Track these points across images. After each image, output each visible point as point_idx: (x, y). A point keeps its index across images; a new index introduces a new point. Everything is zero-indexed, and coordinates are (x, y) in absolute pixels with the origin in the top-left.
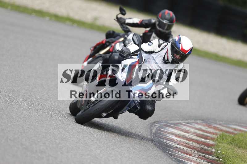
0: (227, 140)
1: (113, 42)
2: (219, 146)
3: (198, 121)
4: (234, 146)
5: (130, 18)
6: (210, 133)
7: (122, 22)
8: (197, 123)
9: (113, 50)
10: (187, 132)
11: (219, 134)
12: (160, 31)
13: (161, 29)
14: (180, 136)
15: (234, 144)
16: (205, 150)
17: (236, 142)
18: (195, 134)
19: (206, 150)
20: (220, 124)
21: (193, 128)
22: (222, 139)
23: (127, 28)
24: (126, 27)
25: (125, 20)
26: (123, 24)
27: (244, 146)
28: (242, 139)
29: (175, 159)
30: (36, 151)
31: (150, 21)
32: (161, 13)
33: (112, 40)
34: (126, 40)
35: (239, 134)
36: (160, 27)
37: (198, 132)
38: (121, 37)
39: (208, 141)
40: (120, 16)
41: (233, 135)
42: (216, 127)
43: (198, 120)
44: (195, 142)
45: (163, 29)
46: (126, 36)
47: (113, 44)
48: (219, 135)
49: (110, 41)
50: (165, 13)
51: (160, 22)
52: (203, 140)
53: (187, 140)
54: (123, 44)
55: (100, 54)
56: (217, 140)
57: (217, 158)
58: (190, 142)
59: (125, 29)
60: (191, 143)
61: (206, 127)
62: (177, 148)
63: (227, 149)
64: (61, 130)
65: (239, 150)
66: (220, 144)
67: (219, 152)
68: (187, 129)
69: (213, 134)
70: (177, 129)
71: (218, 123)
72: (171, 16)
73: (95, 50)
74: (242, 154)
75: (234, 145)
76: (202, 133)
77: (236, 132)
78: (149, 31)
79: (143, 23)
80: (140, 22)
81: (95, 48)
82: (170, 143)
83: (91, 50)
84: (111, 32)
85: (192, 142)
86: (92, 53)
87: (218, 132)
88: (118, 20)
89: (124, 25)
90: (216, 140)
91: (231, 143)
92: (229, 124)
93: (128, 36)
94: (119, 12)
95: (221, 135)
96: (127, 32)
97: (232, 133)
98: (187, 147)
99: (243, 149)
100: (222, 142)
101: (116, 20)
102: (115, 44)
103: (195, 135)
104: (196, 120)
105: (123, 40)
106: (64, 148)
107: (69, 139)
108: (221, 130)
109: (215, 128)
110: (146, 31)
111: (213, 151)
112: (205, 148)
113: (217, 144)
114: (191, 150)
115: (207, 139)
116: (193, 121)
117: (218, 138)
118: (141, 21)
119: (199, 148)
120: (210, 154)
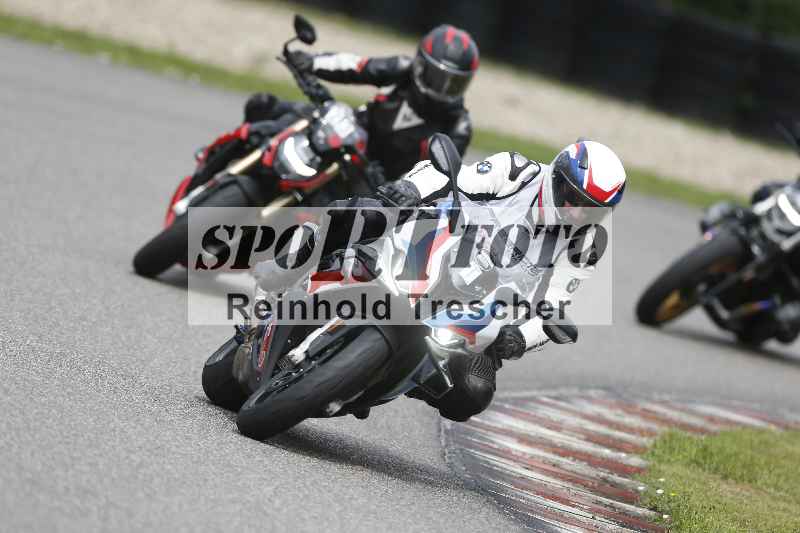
0: (685, 454)
1: (272, 135)
2: (660, 473)
3: (592, 393)
4: (707, 471)
5: (329, 54)
6: (631, 430)
7: (303, 67)
8: (590, 399)
9: (272, 162)
10: (556, 427)
11: (659, 433)
12: (427, 97)
13: (430, 92)
14: (533, 440)
15: (707, 466)
16: (614, 485)
17: (716, 458)
18: (583, 434)
19: (617, 484)
20: (663, 403)
21: (575, 413)
22: (667, 451)
23: (319, 87)
24: (314, 84)
25: (311, 60)
26: (305, 75)
27: (740, 474)
28: (735, 448)
29: (515, 513)
30: (67, 489)
31: (393, 61)
32: (430, 38)
33: (268, 127)
34: (317, 129)
35: (725, 433)
36: (428, 84)
37: (592, 427)
38: (298, 117)
39: (623, 455)
40: (297, 46)
41: (703, 437)
42: (649, 411)
43: (589, 388)
44: (582, 460)
45: (438, 89)
46: (316, 114)
47: (273, 142)
48: (658, 438)
49: (264, 132)
50: (444, 36)
51: (427, 66)
52: (607, 452)
53: (555, 453)
54: (306, 143)
55: (230, 175)
56: (653, 453)
57: (652, 513)
58: (564, 460)
59: (314, 91)
60: (567, 463)
61: (619, 412)
62: (523, 478)
63: (684, 484)
64: (148, 421)
65: (725, 486)
66: (663, 467)
67: (660, 491)
68: (555, 419)
69: (641, 432)
70: (522, 419)
71: (656, 396)
72: (465, 46)
73: (212, 159)
74: (732, 499)
75: (710, 469)
76: (603, 430)
77: (713, 428)
78: (391, 97)
79: (372, 68)
80: (360, 65)
81: (211, 152)
82: (500, 465)
83: (198, 159)
84: (265, 99)
85: (571, 458)
86: (200, 171)
87: (655, 427)
88: (289, 58)
89: (310, 78)
90: (649, 452)
91: (699, 464)
92: (691, 402)
93: (324, 113)
94: (292, 33)
95: (667, 438)
96: (321, 99)
97: (703, 431)
98: (556, 475)
99: (737, 483)
100: (669, 461)
101: (284, 59)
102: (282, 141)
103: (582, 436)
104: (583, 386)
105: (308, 128)
106: (157, 481)
107: (174, 449)
108: (665, 421)
109: (646, 414)
110: (379, 96)
111: (641, 488)
112: (616, 478)
113: (654, 465)
114: (570, 485)
115: (620, 449)
116: (575, 391)
117: (655, 446)
118: (364, 64)
119: (594, 478)
120: (630, 497)
